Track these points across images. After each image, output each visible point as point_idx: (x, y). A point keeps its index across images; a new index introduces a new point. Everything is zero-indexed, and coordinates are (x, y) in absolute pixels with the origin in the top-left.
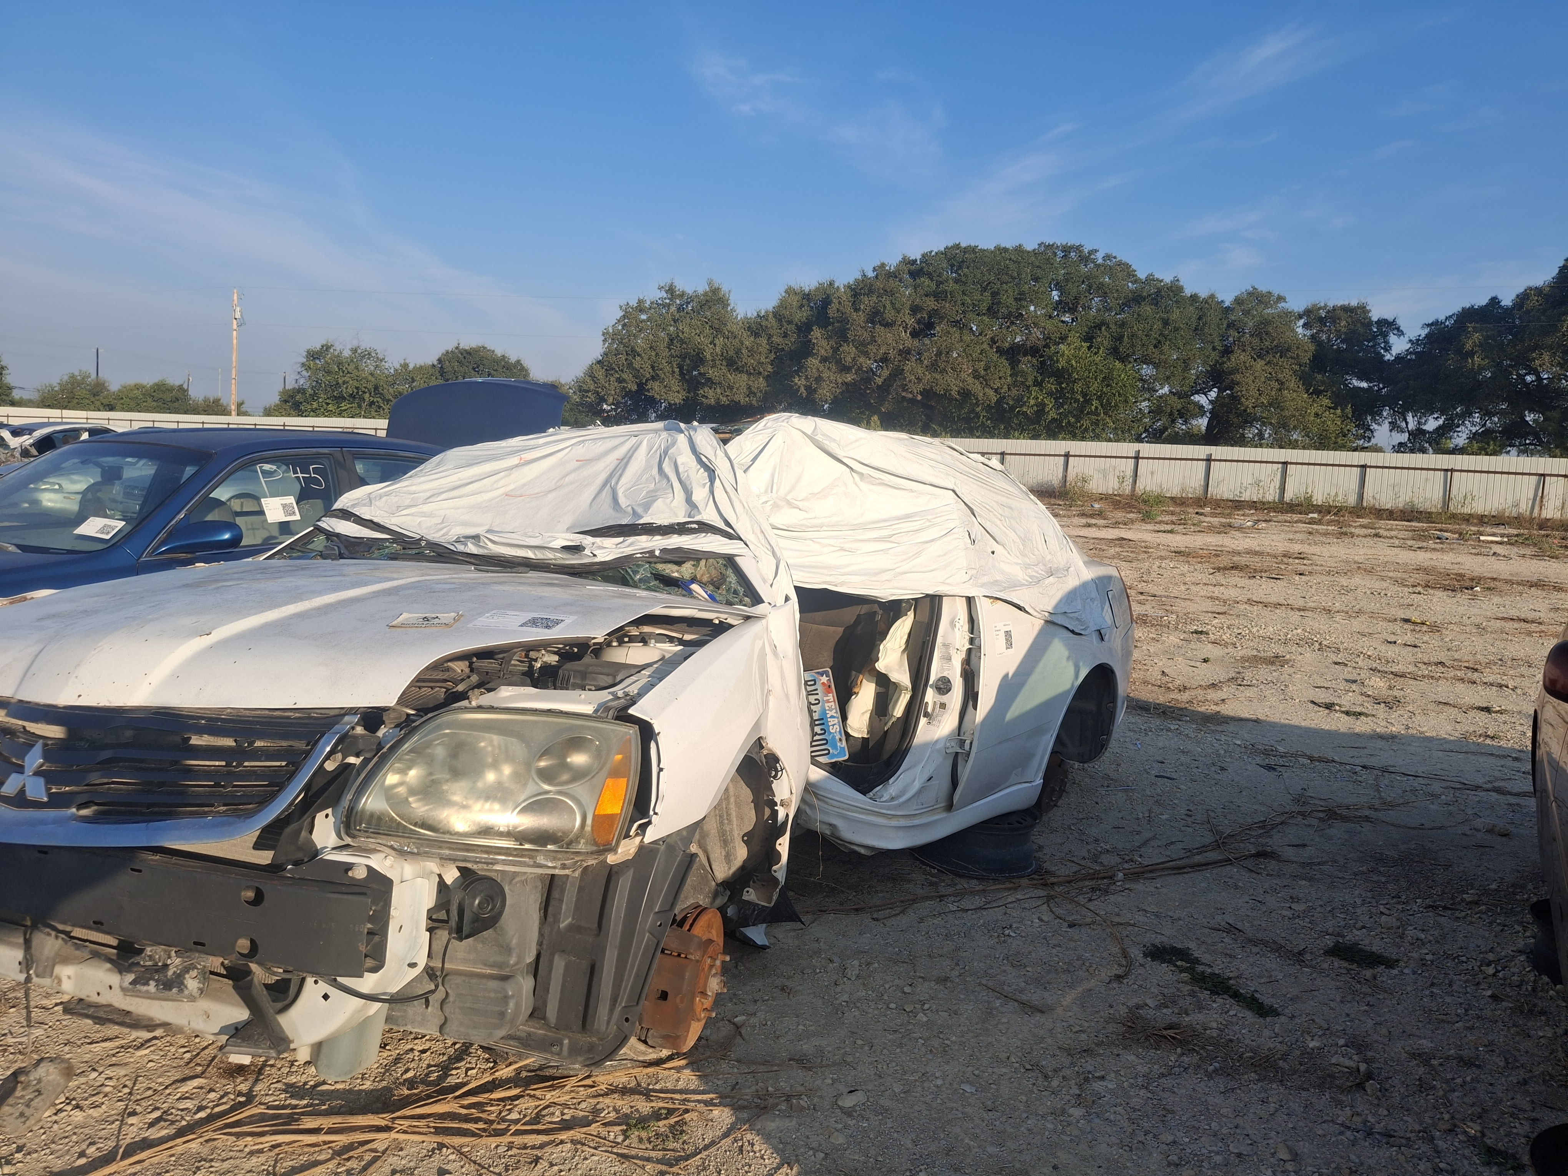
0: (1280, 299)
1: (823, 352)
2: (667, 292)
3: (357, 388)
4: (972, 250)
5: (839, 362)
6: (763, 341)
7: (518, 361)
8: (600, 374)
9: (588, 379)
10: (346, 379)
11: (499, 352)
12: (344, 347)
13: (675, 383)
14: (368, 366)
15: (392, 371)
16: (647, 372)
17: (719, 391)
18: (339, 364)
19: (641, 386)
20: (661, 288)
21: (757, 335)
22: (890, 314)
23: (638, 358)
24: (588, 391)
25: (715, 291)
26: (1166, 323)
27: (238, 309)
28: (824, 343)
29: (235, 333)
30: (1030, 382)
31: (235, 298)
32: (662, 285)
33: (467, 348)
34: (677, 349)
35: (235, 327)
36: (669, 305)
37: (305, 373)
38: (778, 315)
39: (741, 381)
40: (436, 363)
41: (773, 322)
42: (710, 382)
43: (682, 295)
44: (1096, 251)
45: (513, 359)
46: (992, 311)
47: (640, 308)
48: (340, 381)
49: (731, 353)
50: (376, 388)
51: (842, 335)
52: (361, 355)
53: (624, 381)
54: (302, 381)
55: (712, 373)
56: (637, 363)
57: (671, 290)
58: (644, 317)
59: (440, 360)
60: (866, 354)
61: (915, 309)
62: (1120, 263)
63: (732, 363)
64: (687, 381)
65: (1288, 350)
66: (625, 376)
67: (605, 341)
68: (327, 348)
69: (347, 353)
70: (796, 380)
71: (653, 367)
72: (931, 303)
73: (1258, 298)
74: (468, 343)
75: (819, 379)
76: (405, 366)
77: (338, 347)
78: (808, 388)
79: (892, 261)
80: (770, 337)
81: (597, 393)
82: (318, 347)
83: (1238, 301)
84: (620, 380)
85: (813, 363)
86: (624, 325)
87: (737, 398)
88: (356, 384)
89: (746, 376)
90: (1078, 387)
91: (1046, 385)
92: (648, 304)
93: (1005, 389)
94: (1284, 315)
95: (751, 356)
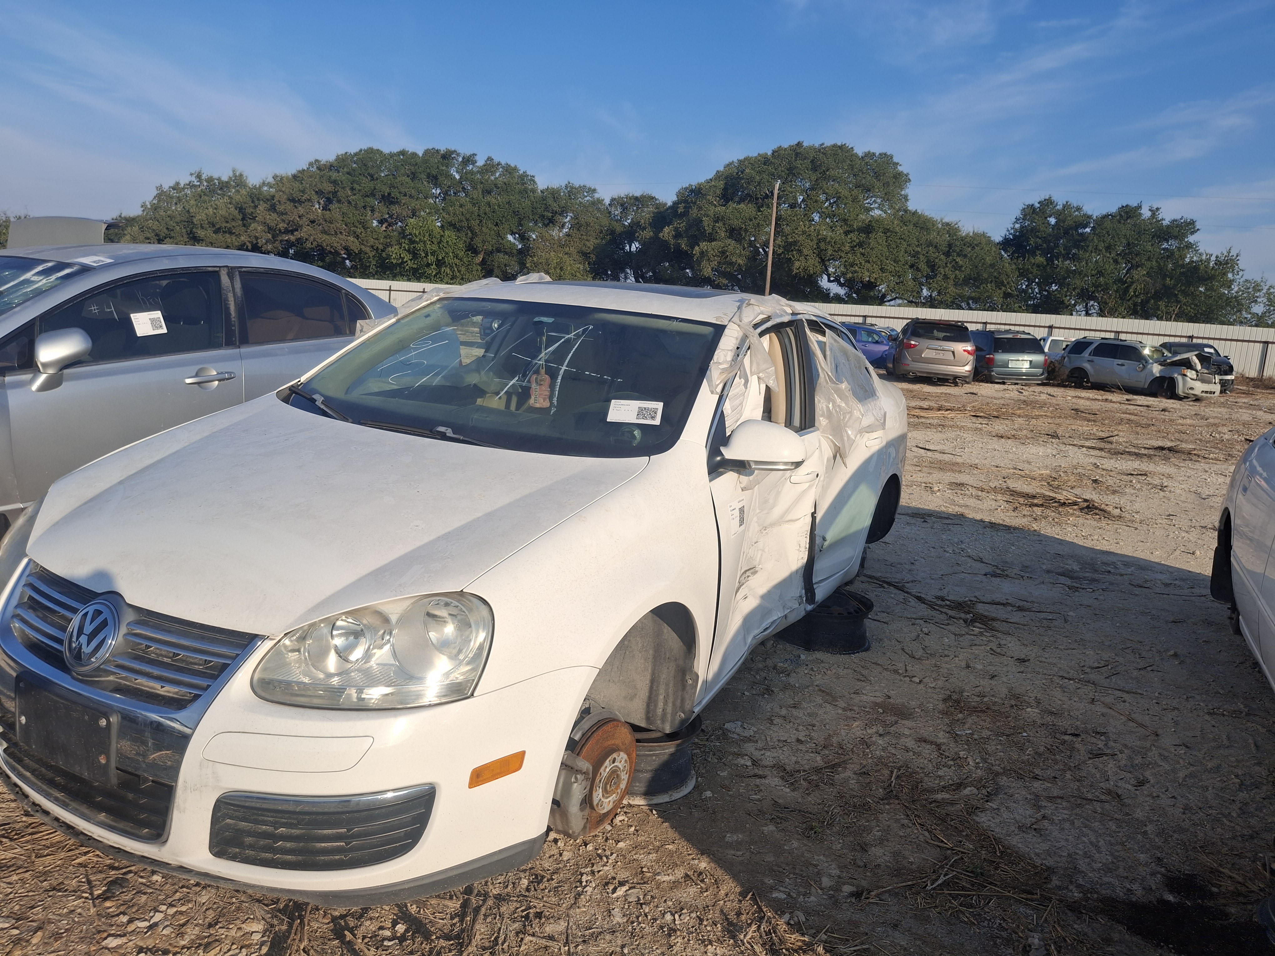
0: (594, 191)
1: (262, 219)
2: (197, 177)
5: (268, 225)
8: (136, 233)
19: (160, 241)
20: (191, 174)
22: (298, 195)
25: (238, 175)
28: (265, 213)
30: (394, 243)
32: (193, 172)
36: (195, 186)
43: (208, 180)
44: (476, 155)
47: (174, 189)
51: (273, 209)
56: (157, 226)
57: (199, 176)
58: (175, 194)
60: (283, 221)
61: (319, 192)
62: (499, 164)
65: (582, 226)
66: (149, 235)
67: (143, 211)
71: (167, 228)
72: (330, 188)
75: (256, 238)
78: (252, 244)
85: (253, 227)
86: (158, 200)
89: (228, 235)
90: (420, 246)
91: (403, 245)
92: (182, 186)
93: (381, 247)
94: (600, 201)
95: (227, 222)
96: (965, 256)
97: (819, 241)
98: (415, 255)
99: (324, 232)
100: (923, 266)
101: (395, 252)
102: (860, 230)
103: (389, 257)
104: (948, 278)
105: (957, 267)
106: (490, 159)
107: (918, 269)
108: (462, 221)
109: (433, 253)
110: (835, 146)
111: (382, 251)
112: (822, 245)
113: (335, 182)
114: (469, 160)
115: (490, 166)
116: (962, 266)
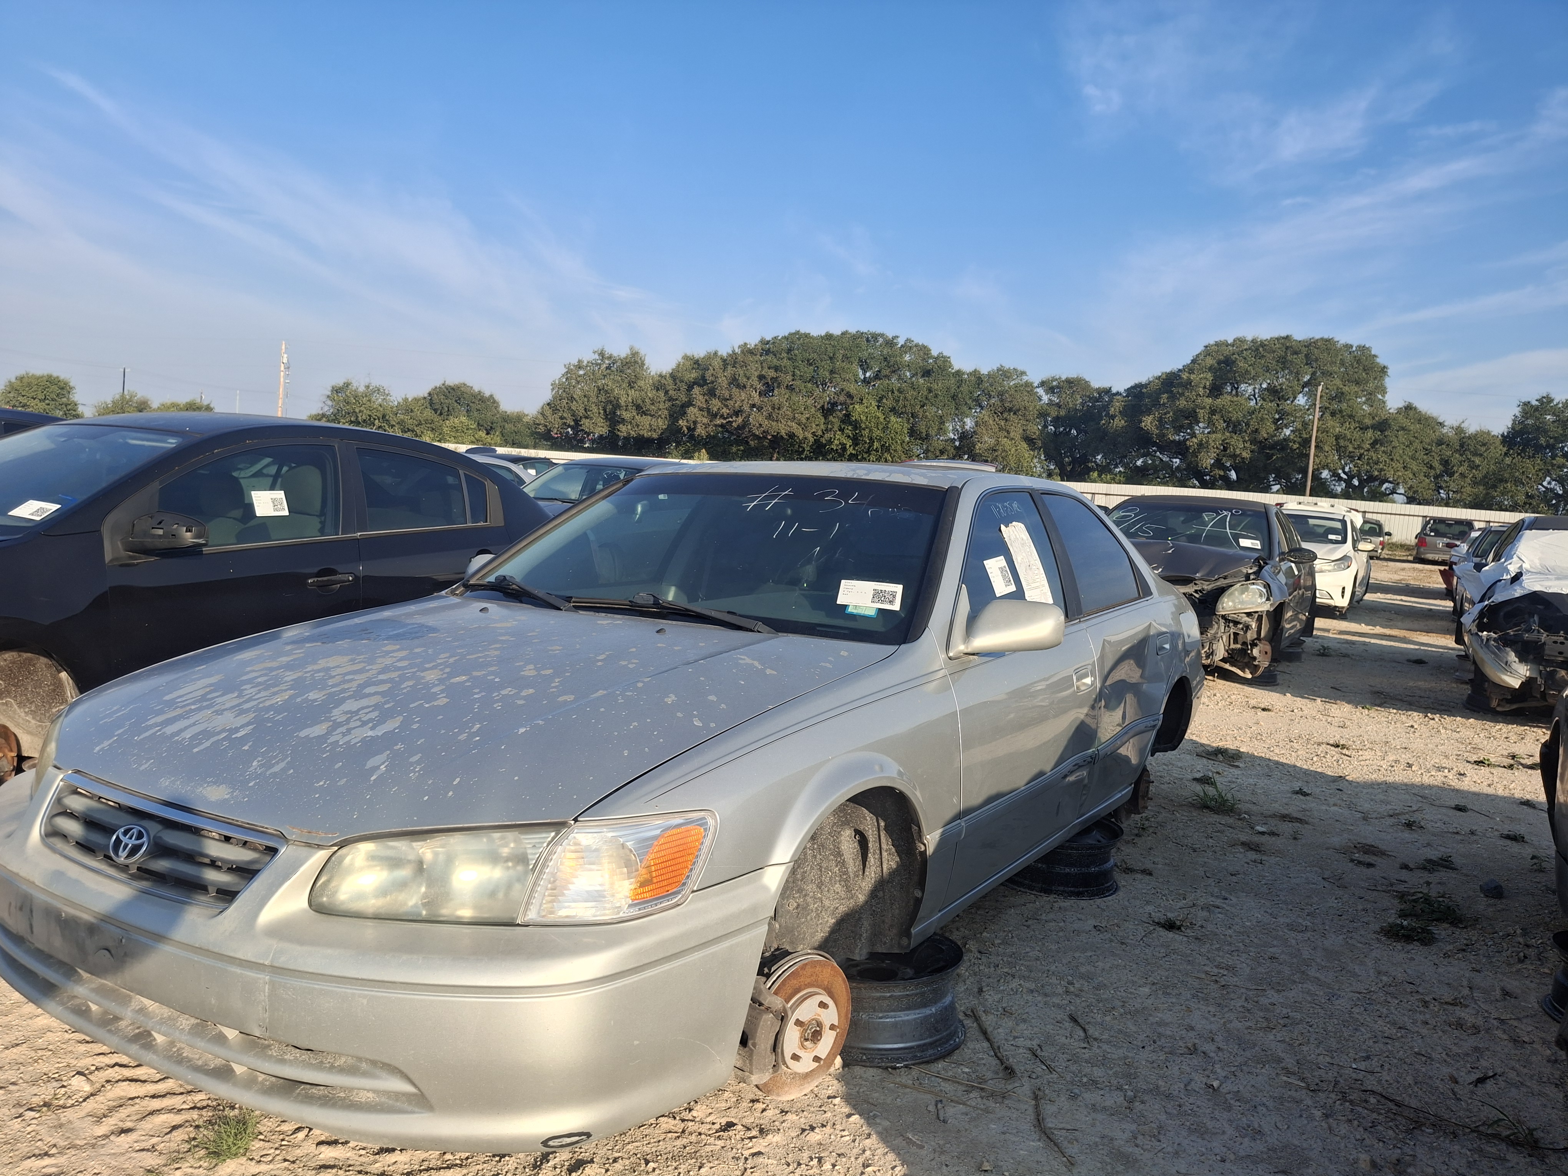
0: (1023, 373)
1: (699, 403)
2: (599, 355)
3: (370, 416)
4: (807, 336)
5: (708, 410)
6: (661, 394)
7: (491, 396)
8: (548, 412)
9: (540, 416)
10: (362, 409)
11: (476, 389)
12: (359, 384)
13: (600, 421)
14: (378, 399)
15: (396, 403)
16: (581, 412)
17: (629, 427)
18: (355, 397)
19: (577, 422)
20: (594, 352)
21: (658, 390)
22: (742, 380)
23: (574, 403)
24: (539, 425)
25: (635, 354)
26: (930, 390)
27: (285, 356)
28: (701, 397)
29: (282, 374)
30: (836, 428)
31: (283, 347)
32: (596, 350)
33: (451, 384)
34: (602, 398)
35: (282, 368)
36: (600, 364)
37: (330, 403)
38: (673, 376)
39: (645, 421)
40: (426, 395)
41: (670, 381)
42: (623, 421)
43: (610, 357)
44: (897, 336)
45: (487, 394)
46: (812, 380)
47: (579, 367)
48: (357, 410)
49: (639, 402)
50: (384, 416)
51: (712, 393)
52: (371, 391)
53: (565, 418)
54: (326, 408)
55: (626, 415)
56: (574, 405)
57: (602, 354)
58: (581, 372)
59: (430, 394)
60: (727, 406)
61: (761, 377)
62: (916, 346)
63: (639, 409)
64: (610, 420)
65: (1019, 410)
66: (565, 415)
67: (553, 390)
68: (347, 385)
69: (362, 389)
70: (680, 422)
71: (585, 410)
72: (772, 373)
73: (1004, 374)
74: (452, 381)
75: (695, 423)
76: (406, 400)
77: (355, 385)
78: (689, 428)
79: (753, 341)
80: (666, 392)
81: (546, 426)
82: (341, 384)
83: (989, 375)
84: (562, 418)
85: (692, 411)
86: (567, 379)
87: (641, 433)
88: (368, 413)
89: (650, 418)
90: (866, 433)
91: (846, 431)
92: (585, 363)
93: (820, 433)
94: (1028, 384)
95: (653, 404)
96: (1481, 455)
97: (1337, 438)
98: (856, 441)
99: (770, 417)
100: (1436, 464)
101: (839, 439)
102: (1374, 427)
103: (830, 442)
104: (1465, 477)
105: (1474, 467)
106: (908, 340)
107: (1431, 467)
108: (905, 406)
109: (879, 440)
110: (1322, 339)
111: (821, 437)
112: (1342, 443)
113: (777, 369)
114: (890, 343)
115: (908, 347)
116: (1479, 466)
